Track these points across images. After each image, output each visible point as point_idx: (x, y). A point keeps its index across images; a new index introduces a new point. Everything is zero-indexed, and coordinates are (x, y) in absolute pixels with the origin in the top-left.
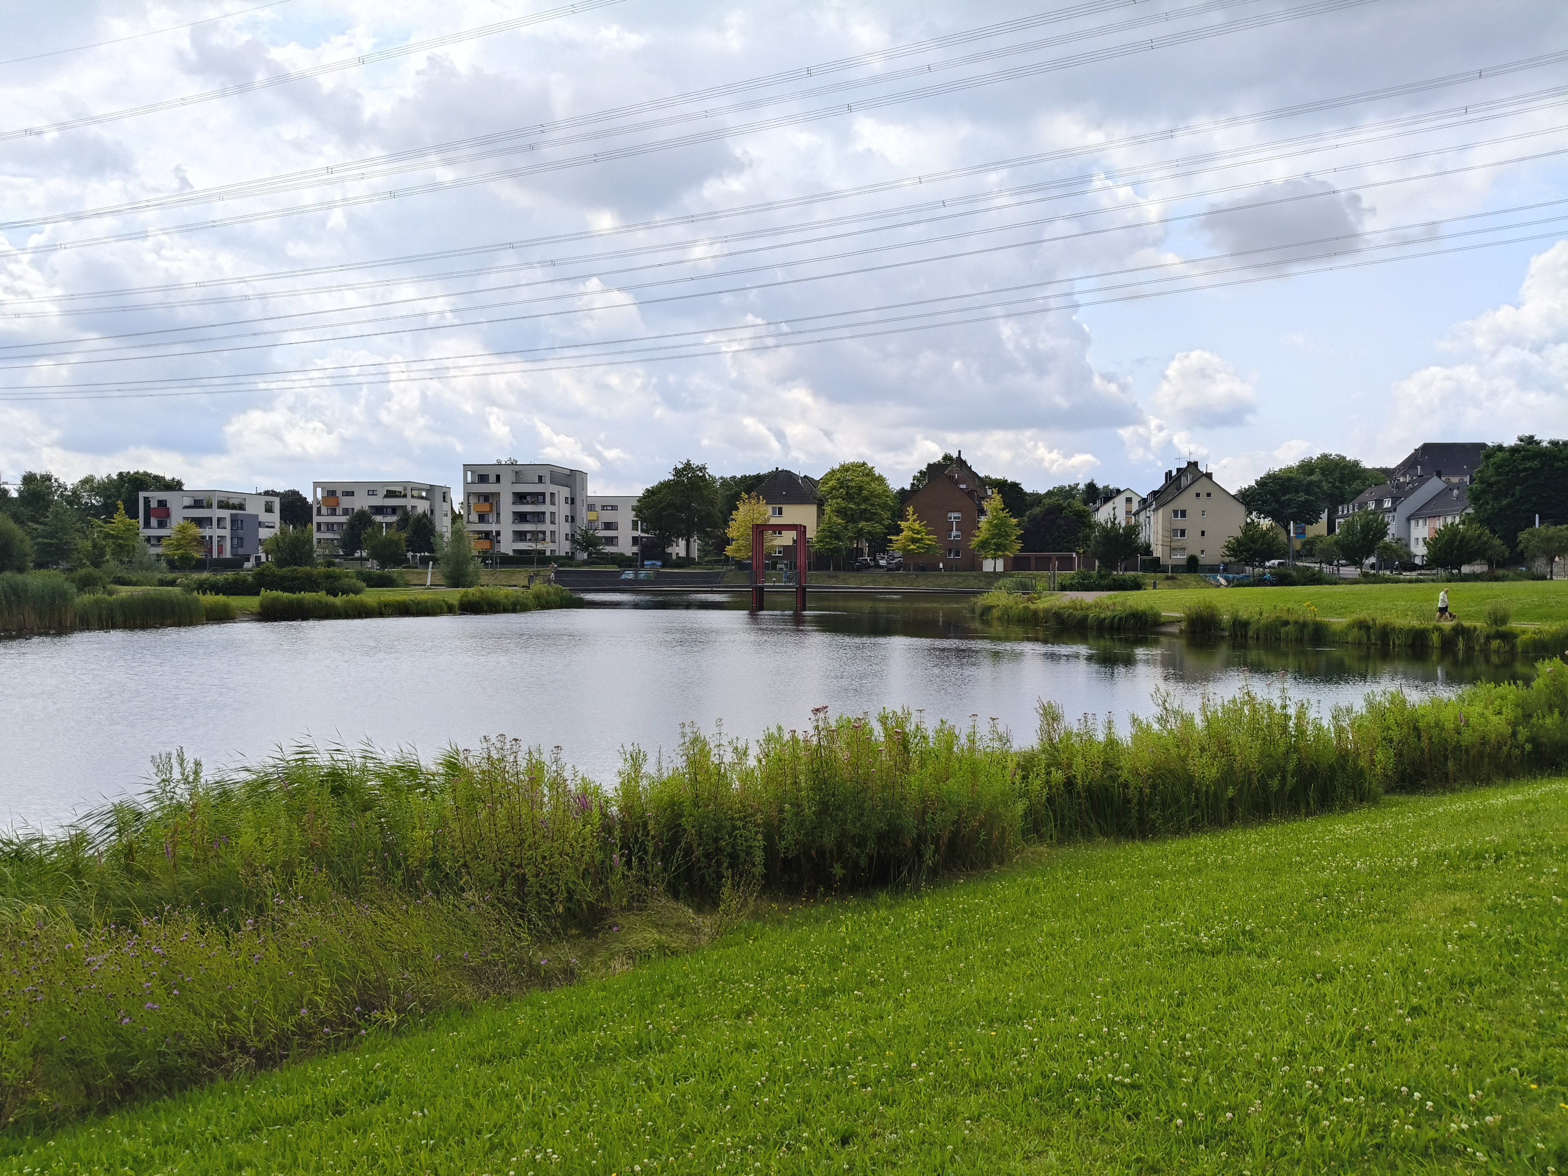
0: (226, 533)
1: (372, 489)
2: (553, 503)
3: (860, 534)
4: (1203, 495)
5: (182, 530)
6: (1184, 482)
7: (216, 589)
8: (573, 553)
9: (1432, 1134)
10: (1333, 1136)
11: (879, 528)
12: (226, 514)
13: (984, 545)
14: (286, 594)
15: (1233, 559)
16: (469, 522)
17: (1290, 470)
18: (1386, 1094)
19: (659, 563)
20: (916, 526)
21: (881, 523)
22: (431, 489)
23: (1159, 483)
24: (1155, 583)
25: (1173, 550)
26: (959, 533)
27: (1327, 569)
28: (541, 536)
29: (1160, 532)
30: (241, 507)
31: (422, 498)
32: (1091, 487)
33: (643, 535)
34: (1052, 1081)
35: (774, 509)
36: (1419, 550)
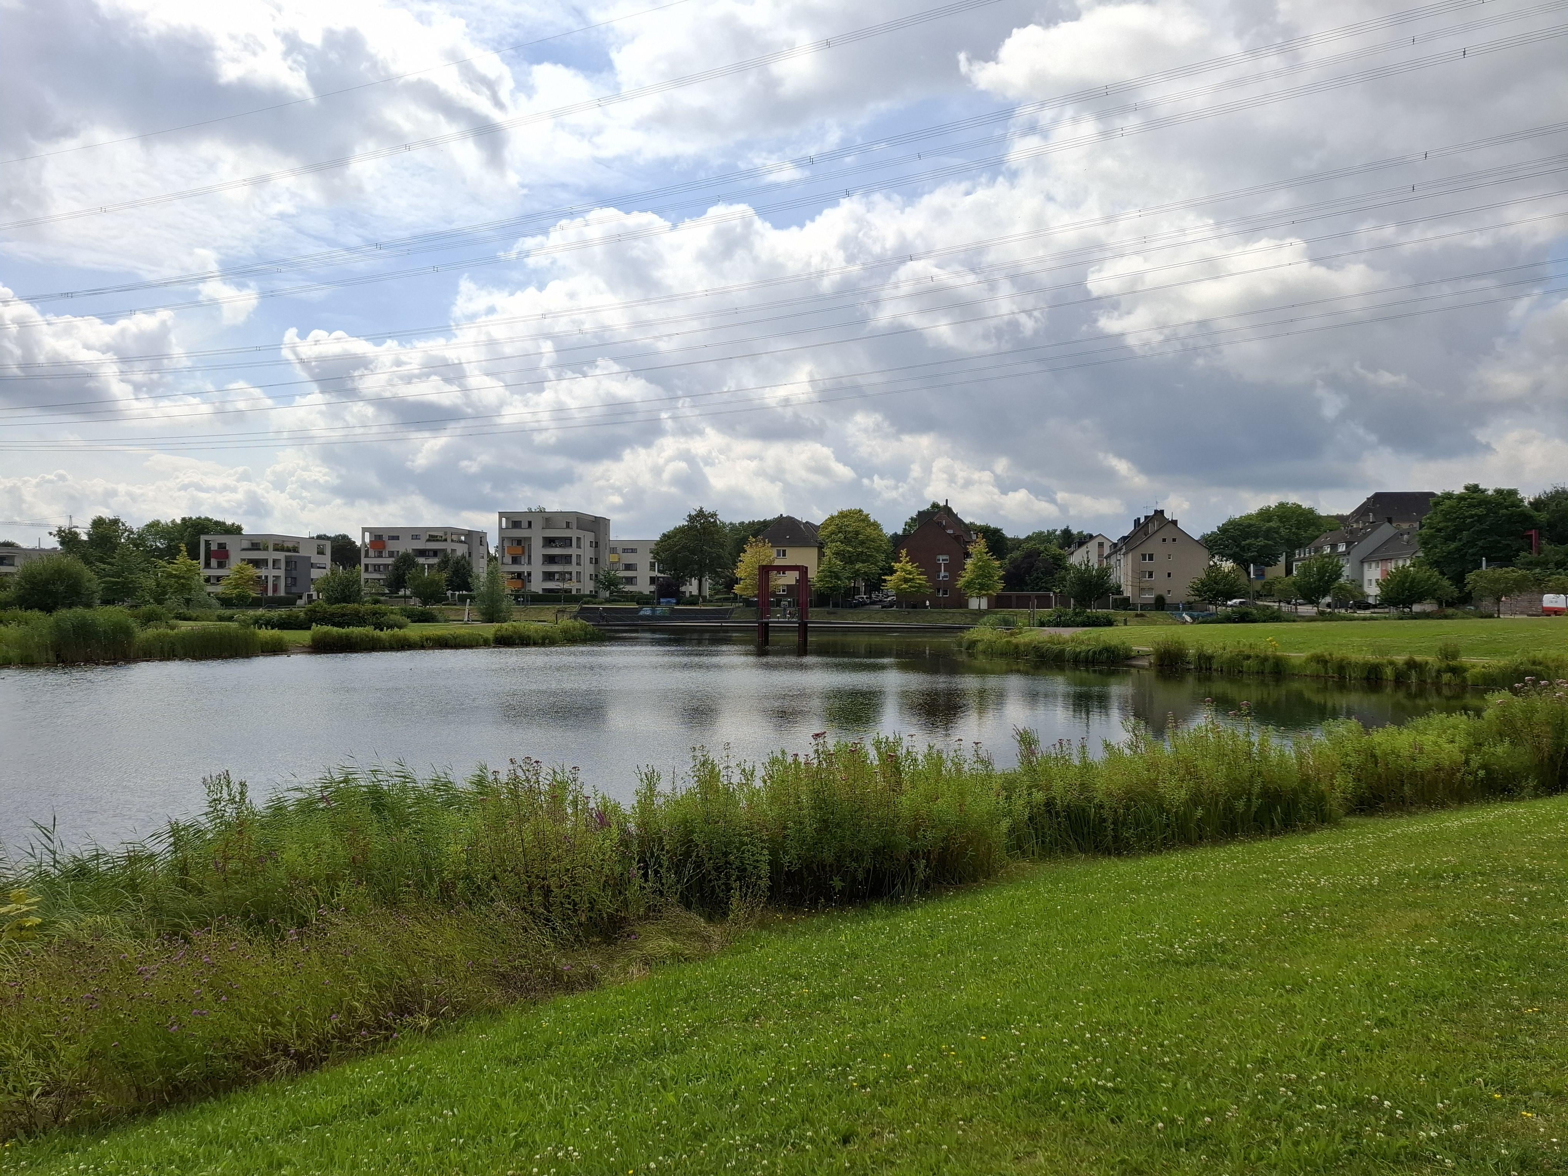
0: (281, 573)
1: (415, 534)
2: (579, 547)
3: (856, 574)
4: (1169, 540)
5: (240, 571)
6: (1151, 528)
7: (270, 624)
8: (596, 592)
9: (1403, 1141)
10: (1308, 1142)
11: (874, 569)
12: (281, 556)
13: (969, 584)
14: (335, 629)
15: (1197, 598)
16: (503, 564)
17: (1249, 517)
18: (1357, 1103)
19: (674, 601)
20: (909, 567)
21: (875, 564)
22: (469, 534)
23: (1128, 529)
24: (1125, 620)
25: (1142, 590)
26: (947, 574)
27: (1285, 607)
28: (567, 576)
29: (1130, 575)
30: (295, 550)
31: (461, 542)
32: (1067, 532)
33: (659, 575)
34: (1039, 1084)
35: (778, 552)
36: (1372, 591)
